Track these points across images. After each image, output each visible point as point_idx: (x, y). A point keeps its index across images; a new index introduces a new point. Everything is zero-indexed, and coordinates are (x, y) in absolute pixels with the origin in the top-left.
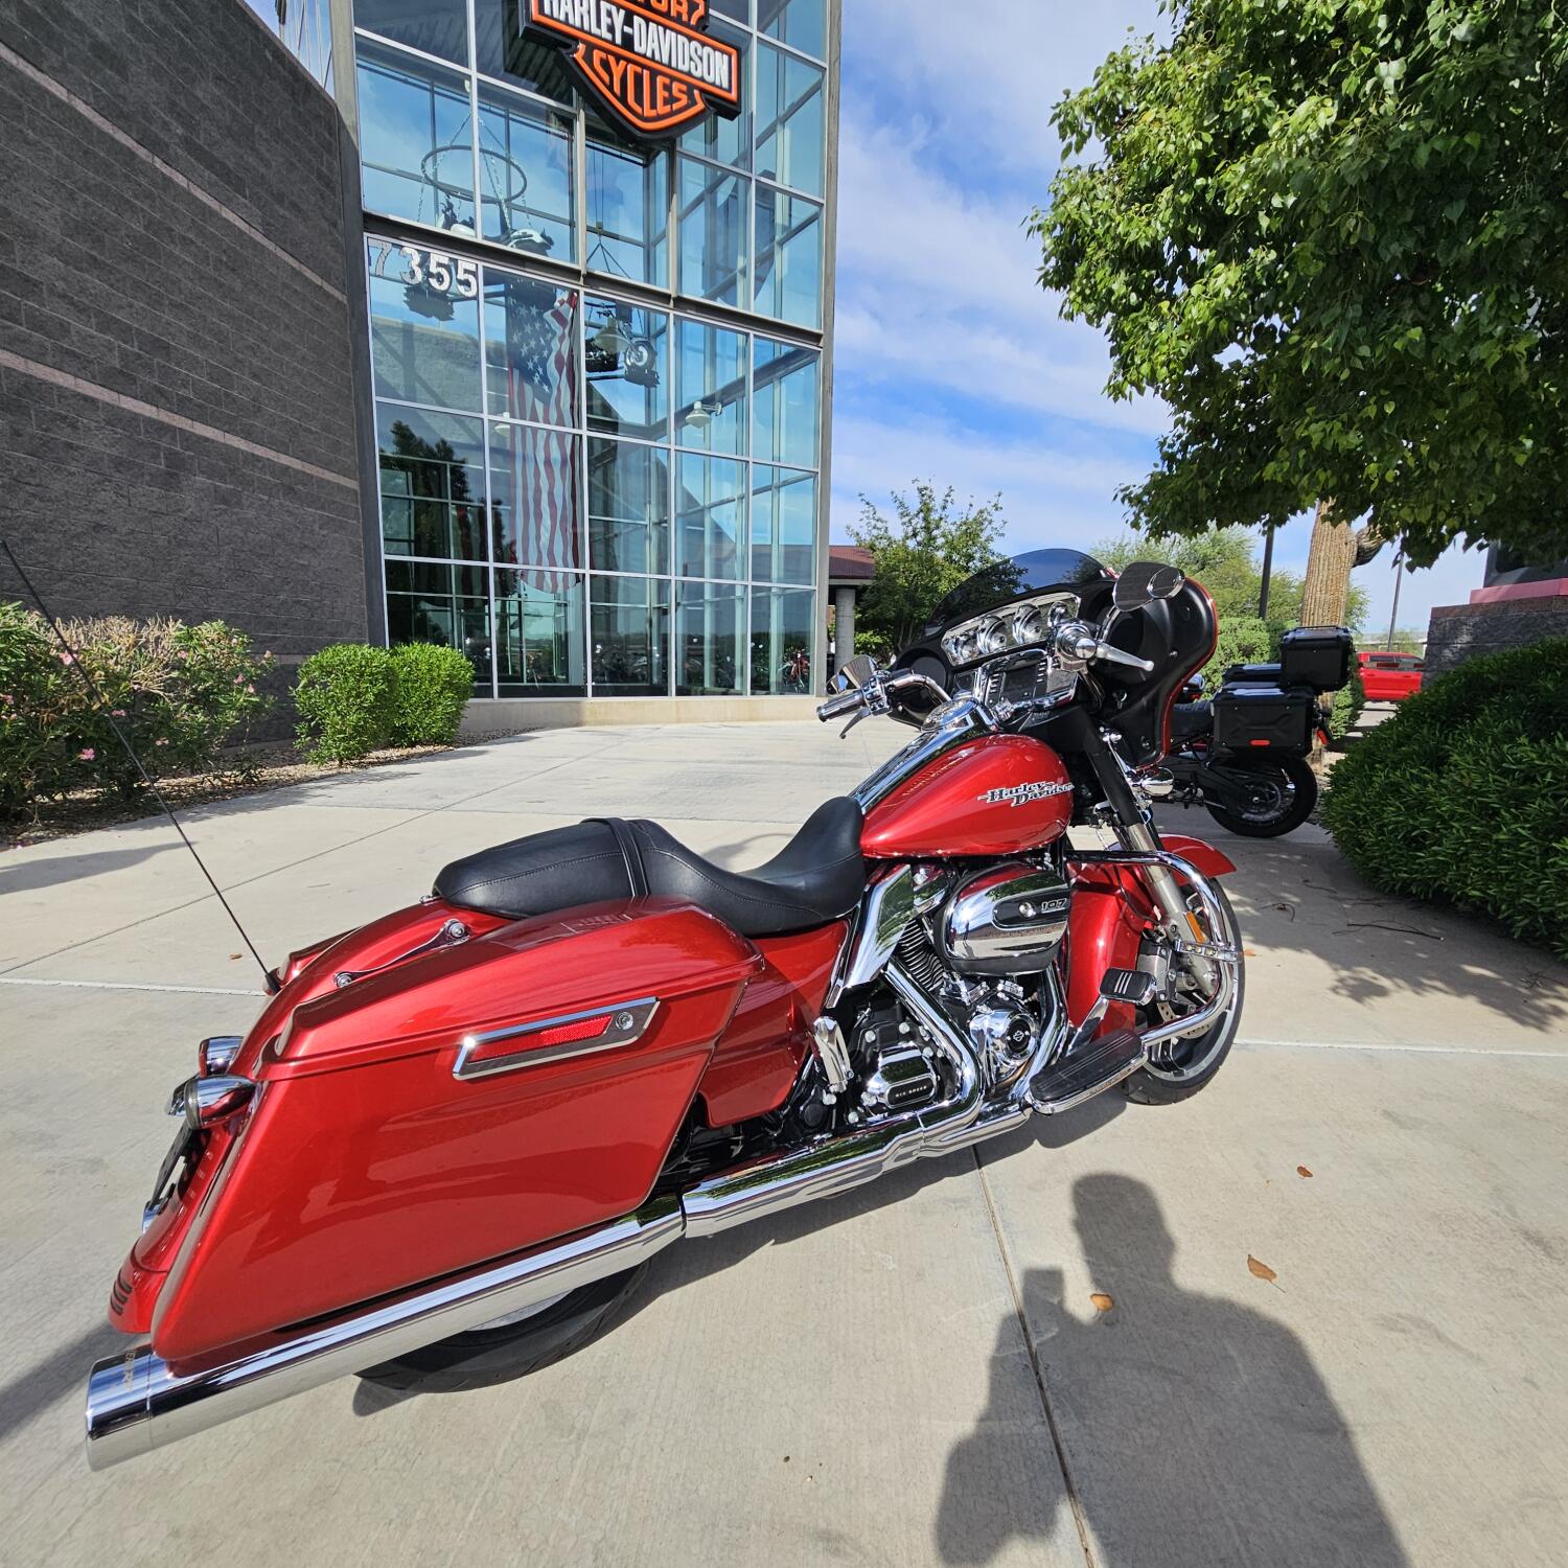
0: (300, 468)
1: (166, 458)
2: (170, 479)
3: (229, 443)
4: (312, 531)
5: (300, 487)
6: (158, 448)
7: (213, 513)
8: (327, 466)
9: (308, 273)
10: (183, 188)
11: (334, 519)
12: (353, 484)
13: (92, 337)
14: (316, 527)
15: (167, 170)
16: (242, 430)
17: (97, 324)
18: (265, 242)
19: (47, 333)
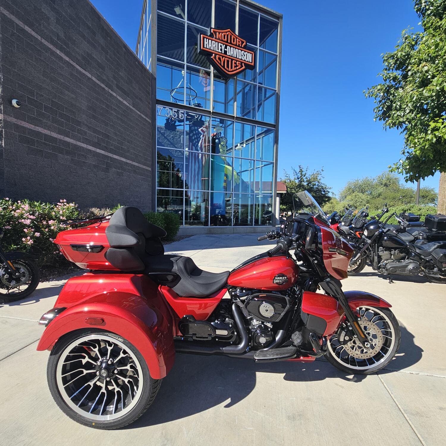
0: (137, 165)
1: (106, 164)
2: (107, 170)
3: (121, 160)
4: (139, 182)
5: (137, 170)
6: (104, 161)
7: (116, 178)
8: (144, 164)
9: (143, 116)
10: (115, 97)
11: (144, 178)
12: (150, 169)
13: (91, 134)
14: (141, 181)
15: (111, 92)
16: (124, 156)
17: (93, 131)
18: (133, 108)
19: (81, 134)
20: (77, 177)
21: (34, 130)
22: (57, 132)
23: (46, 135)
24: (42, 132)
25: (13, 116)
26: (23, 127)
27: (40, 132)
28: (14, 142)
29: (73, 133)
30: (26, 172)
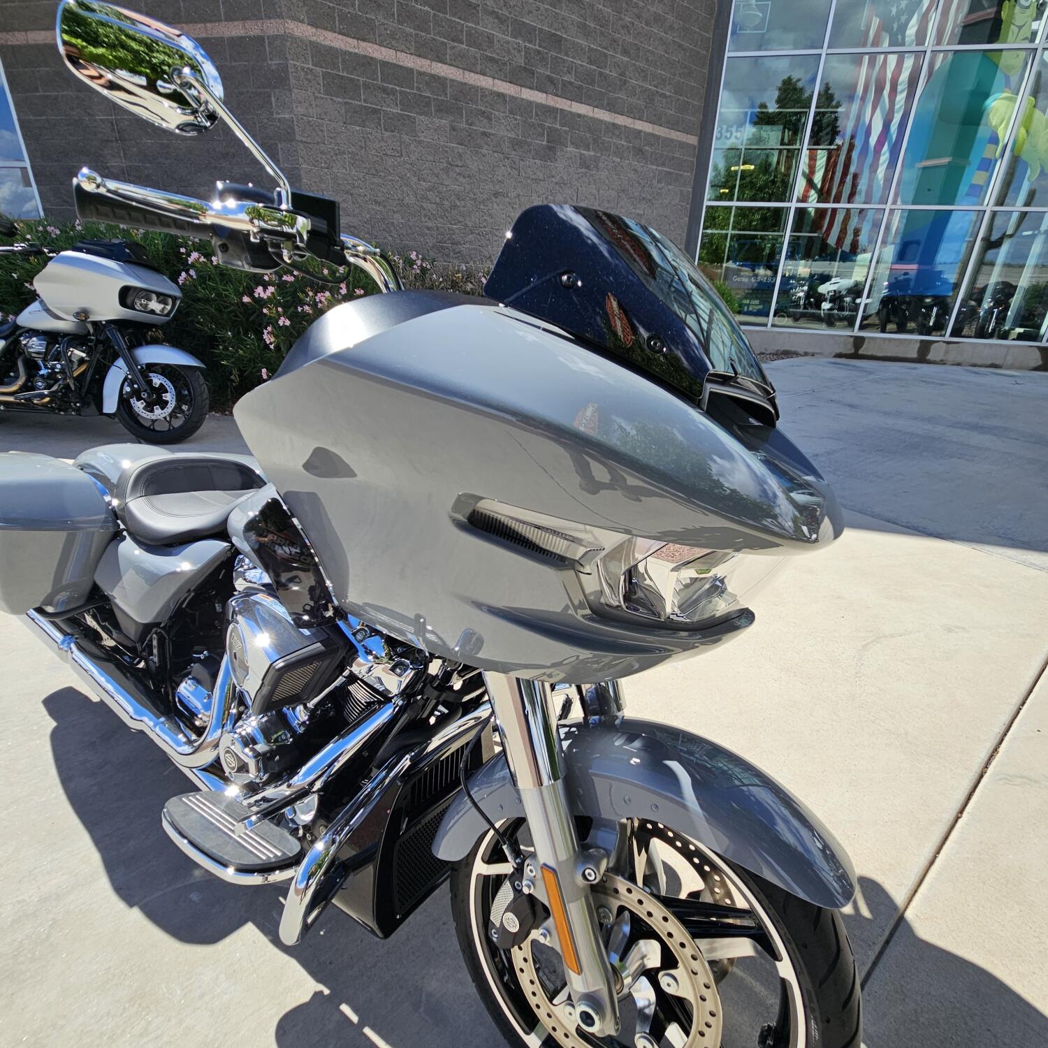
1: (548, 135)
2: (549, 153)
3: (596, 116)
4: (651, 186)
5: (647, 148)
6: (542, 126)
7: (576, 176)
8: (673, 125)
11: (669, 173)
12: (693, 140)
13: (508, 43)
14: (655, 182)
16: (608, 104)
17: (512, 32)
19: (479, 47)
20: (464, 177)
21: (356, 53)
22: (412, 51)
23: (385, 64)
24: (377, 55)
25: (306, 21)
26: (331, 48)
27: (371, 58)
28: (314, 93)
29: (453, 48)
30: (344, 171)
